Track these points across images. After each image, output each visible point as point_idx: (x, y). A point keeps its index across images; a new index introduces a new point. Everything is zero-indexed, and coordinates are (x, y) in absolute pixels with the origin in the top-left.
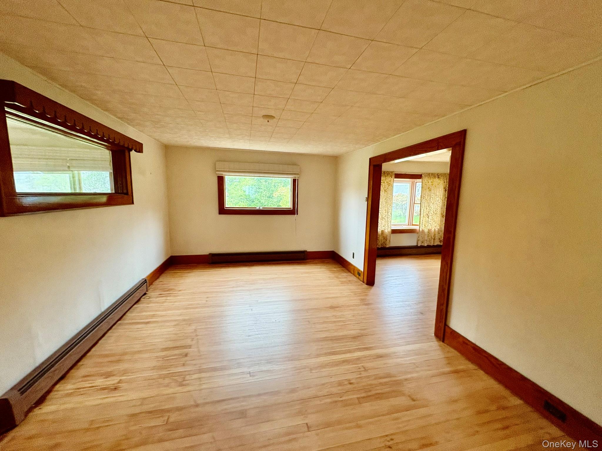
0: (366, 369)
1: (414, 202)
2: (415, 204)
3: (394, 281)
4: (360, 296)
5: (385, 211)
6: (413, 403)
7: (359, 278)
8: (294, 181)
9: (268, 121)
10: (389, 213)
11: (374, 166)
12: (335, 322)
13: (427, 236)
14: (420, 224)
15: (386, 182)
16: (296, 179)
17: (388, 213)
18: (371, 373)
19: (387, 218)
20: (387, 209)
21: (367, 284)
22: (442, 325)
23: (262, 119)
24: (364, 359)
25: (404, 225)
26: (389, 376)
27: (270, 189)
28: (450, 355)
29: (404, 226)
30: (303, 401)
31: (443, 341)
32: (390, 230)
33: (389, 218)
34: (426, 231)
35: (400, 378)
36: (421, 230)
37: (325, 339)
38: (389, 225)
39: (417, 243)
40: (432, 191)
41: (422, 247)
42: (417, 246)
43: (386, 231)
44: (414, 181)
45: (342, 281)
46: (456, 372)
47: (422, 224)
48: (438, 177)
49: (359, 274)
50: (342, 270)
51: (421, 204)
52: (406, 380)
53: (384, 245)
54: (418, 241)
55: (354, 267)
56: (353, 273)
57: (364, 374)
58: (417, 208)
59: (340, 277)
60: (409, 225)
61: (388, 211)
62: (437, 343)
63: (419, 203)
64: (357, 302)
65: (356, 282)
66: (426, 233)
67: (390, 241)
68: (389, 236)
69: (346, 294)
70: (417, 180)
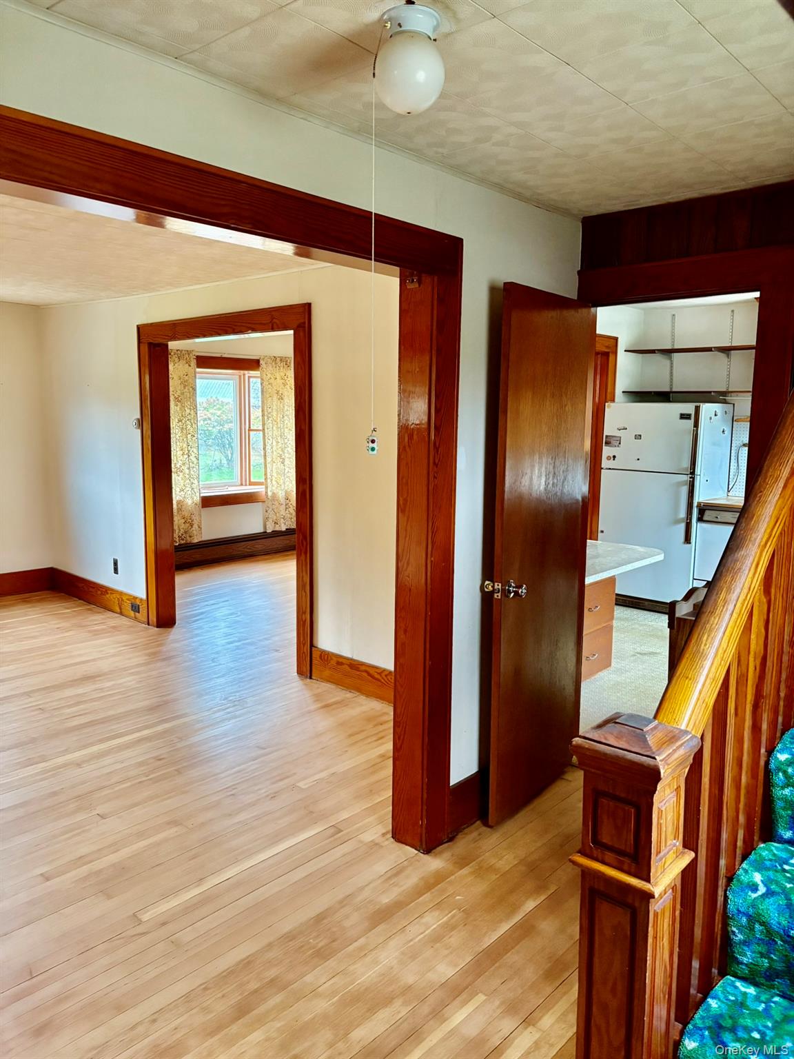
1: (250, 427)
2: (252, 433)
4: (146, 649)
5: (181, 452)
7: (135, 618)
10: (191, 457)
11: (150, 344)
14: (266, 479)
17: (189, 456)
19: (189, 469)
20: (185, 445)
21: (158, 626)
22: (307, 649)
25: (229, 486)
29: (230, 489)
30: (80, 798)
31: (311, 678)
32: (197, 499)
33: (194, 467)
34: (281, 494)
36: (270, 494)
38: (194, 486)
39: (265, 526)
41: (276, 534)
42: (265, 532)
43: (189, 502)
44: (244, 375)
45: (96, 630)
46: (327, 707)
47: (272, 480)
49: (136, 608)
50: (89, 609)
51: (264, 429)
52: (252, 733)
53: (188, 538)
54: (266, 520)
55: (121, 593)
56: (117, 609)
58: (256, 440)
60: (242, 485)
61: (189, 451)
62: (301, 682)
63: (261, 428)
64: (141, 660)
65: (131, 627)
66: (283, 501)
67: (199, 527)
68: (197, 515)
69: (116, 650)
70: (251, 372)
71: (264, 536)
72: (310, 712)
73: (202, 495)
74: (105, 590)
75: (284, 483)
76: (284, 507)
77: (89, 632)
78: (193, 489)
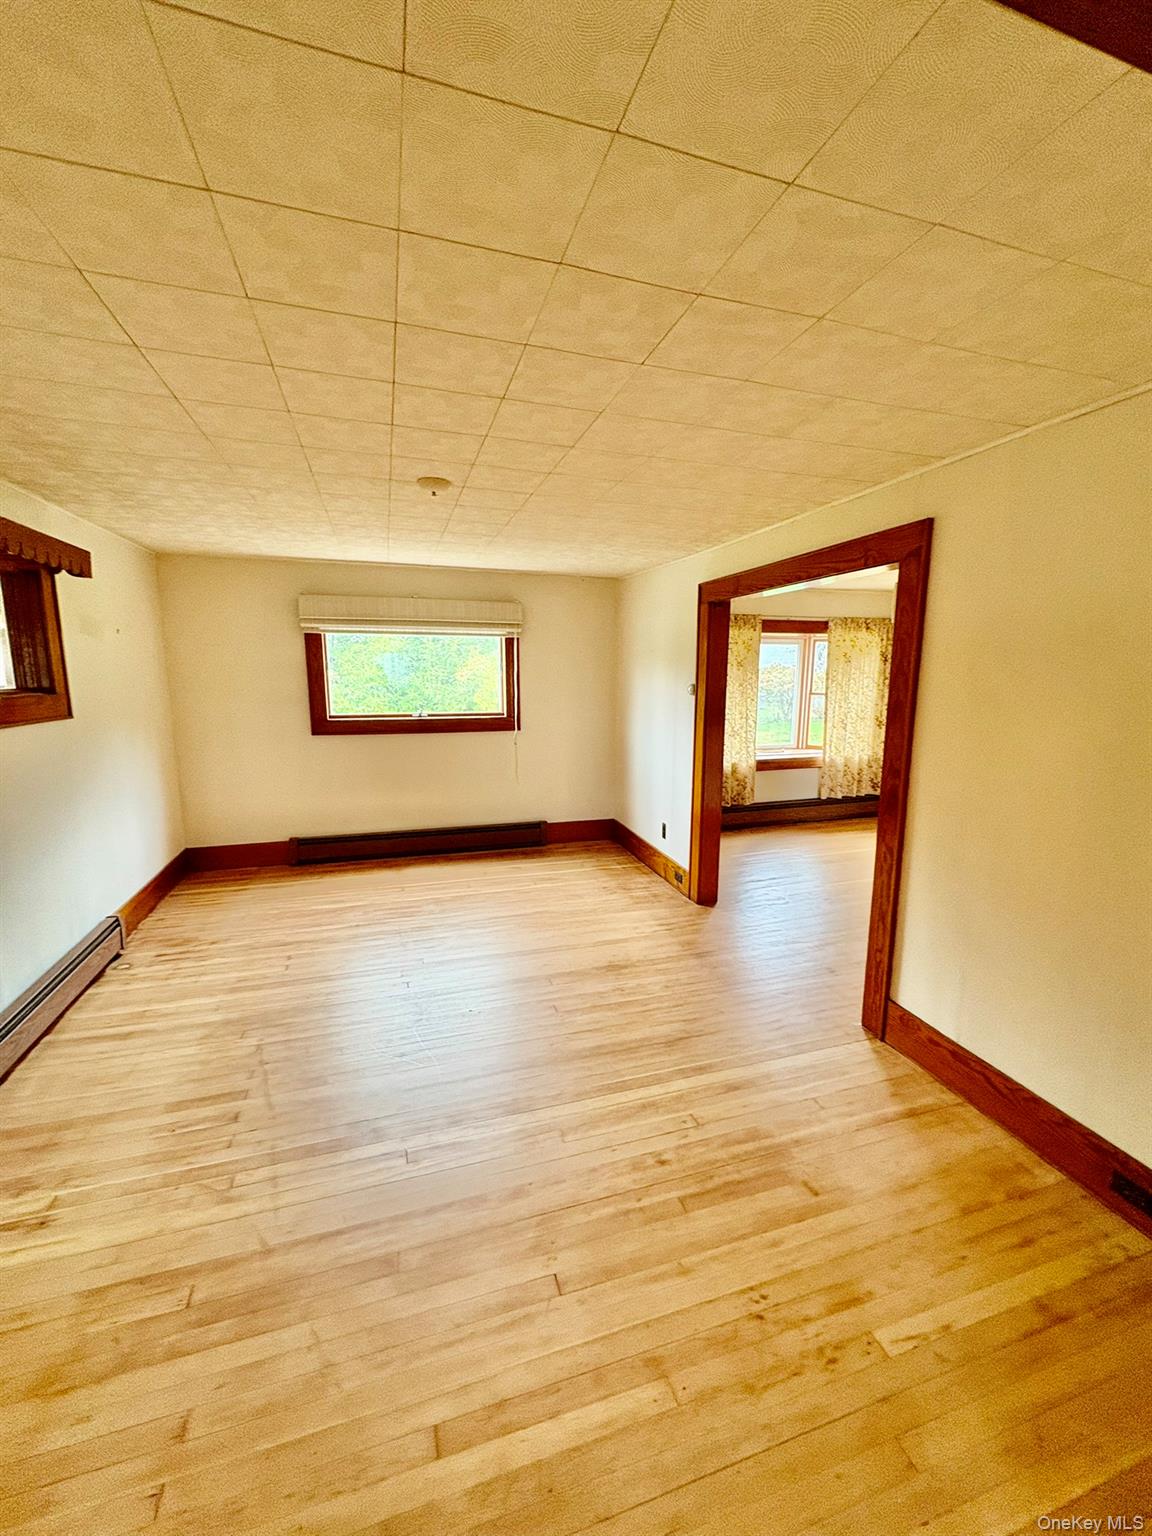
0: (701, 1121)
1: (811, 691)
2: (812, 696)
3: (764, 891)
5: (740, 716)
6: (814, 1200)
7: (678, 888)
8: (509, 642)
9: (434, 493)
10: (749, 721)
11: (711, 604)
12: (620, 1005)
14: (825, 744)
15: (740, 642)
16: (513, 639)
17: (747, 720)
18: (713, 1131)
19: (746, 732)
20: (744, 709)
21: (699, 902)
22: (879, 999)
23: (418, 488)
24: (694, 1097)
25: (785, 750)
26: (755, 1135)
27: (448, 662)
28: (899, 1071)
29: (786, 752)
30: (545, 1217)
31: (882, 1040)
32: (752, 763)
33: (750, 731)
34: (840, 761)
35: (783, 1139)
36: (827, 760)
37: (597, 1052)
38: (749, 749)
39: (820, 794)
40: (854, 663)
41: (831, 801)
42: (819, 799)
43: (744, 766)
44: (810, 638)
45: (638, 898)
46: (912, 1114)
47: (830, 746)
48: (868, 628)
49: (679, 878)
50: (637, 868)
51: (826, 694)
52: (796, 1142)
53: (740, 800)
54: (820, 787)
55: (667, 858)
56: (663, 874)
57: (695, 1136)
58: (818, 702)
59: (632, 886)
60: (798, 748)
61: (747, 715)
62: (868, 1044)
63: (824, 692)
64: (673, 951)
65: (673, 898)
66: (841, 768)
67: (752, 790)
68: (750, 777)
69: (649, 930)
70: (818, 635)
71: (818, 802)
73: (758, 758)
74: (654, 852)
75: (844, 749)
76: (842, 774)
77: (632, 897)
78: (748, 752)
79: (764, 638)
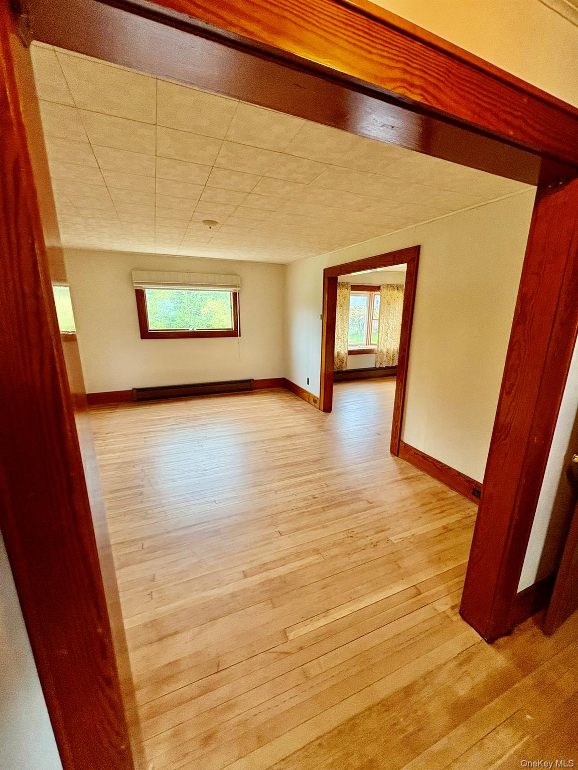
0: (329, 485)
1: (372, 318)
2: (373, 321)
3: (351, 406)
4: (316, 423)
5: (341, 330)
6: (370, 505)
7: (315, 406)
8: (235, 295)
9: (210, 227)
10: (345, 332)
11: (329, 278)
12: (293, 449)
13: (385, 356)
14: (378, 343)
15: (341, 296)
16: (236, 293)
17: (343, 332)
18: (333, 488)
19: (343, 337)
20: (343, 327)
21: (324, 411)
22: (397, 441)
23: (202, 224)
24: (325, 478)
26: (349, 488)
28: (403, 466)
29: (361, 346)
31: (397, 456)
32: (346, 351)
33: (345, 337)
34: (385, 350)
35: (359, 488)
36: (379, 350)
38: (345, 345)
39: (376, 365)
40: (391, 306)
42: (375, 367)
43: (342, 352)
44: (372, 294)
45: (297, 410)
46: (408, 478)
47: (381, 344)
48: (398, 289)
49: (315, 401)
50: (296, 398)
51: (379, 320)
52: (364, 489)
53: (341, 368)
54: (376, 362)
55: (309, 393)
56: (308, 400)
58: (375, 324)
59: (294, 406)
60: (367, 345)
61: (344, 329)
62: (392, 458)
63: (378, 319)
64: (314, 429)
65: (312, 410)
66: (385, 353)
67: (346, 364)
68: (345, 358)
69: (304, 422)
70: (376, 292)
71: (375, 369)
72: (397, 481)
73: (349, 349)
74: (304, 391)
75: (387, 345)
77: (295, 410)
78: (344, 347)
79: (352, 293)
